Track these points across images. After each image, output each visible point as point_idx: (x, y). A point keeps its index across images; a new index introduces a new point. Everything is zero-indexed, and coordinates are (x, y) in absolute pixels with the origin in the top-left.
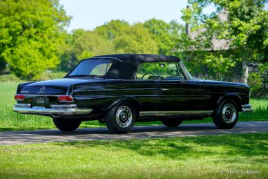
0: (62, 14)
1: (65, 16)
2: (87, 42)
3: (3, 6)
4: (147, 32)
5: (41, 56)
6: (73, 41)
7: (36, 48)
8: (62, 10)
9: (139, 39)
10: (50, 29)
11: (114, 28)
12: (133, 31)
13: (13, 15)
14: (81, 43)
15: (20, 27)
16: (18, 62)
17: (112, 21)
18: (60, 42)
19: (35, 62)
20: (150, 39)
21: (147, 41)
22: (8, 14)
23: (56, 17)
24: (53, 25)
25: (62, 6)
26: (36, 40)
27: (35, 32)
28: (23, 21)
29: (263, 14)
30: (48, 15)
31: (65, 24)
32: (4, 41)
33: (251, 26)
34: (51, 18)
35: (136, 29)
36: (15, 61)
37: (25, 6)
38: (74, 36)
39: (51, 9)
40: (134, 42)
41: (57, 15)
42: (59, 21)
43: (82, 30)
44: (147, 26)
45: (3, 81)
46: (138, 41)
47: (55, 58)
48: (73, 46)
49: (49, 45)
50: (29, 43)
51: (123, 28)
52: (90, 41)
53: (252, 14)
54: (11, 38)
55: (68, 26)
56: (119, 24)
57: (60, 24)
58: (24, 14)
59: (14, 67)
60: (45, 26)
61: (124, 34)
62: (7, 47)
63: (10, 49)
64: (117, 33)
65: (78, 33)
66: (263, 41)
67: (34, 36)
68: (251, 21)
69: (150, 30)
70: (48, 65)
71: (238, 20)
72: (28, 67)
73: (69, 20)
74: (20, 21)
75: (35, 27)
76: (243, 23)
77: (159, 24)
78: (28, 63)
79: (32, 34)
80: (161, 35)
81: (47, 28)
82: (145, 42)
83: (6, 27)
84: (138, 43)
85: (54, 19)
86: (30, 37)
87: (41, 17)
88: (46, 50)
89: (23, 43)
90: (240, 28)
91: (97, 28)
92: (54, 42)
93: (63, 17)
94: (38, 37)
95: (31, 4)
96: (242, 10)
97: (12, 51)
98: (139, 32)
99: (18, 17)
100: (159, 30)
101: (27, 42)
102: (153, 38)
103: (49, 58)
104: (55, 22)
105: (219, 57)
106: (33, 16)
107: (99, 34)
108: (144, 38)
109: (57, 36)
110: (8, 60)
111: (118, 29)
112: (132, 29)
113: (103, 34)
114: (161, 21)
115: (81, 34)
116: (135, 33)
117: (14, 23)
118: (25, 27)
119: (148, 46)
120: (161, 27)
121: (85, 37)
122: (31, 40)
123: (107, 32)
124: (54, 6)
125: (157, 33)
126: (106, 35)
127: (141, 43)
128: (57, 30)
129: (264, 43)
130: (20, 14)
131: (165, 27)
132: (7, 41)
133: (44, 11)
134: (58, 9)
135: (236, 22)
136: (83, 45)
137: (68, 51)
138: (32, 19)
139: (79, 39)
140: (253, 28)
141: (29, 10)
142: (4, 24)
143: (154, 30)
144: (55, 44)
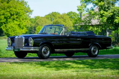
0: (29, 9)
1: (30, 10)
2: (41, 22)
3: (2, 5)
4: (68, 18)
5: (19, 28)
6: (35, 21)
7: (16, 24)
8: (29, 7)
9: (65, 21)
10: (23, 16)
11: (53, 16)
12: (62, 17)
13: (6, 9)
14: (39, 22)
15: (10, 15)
16: (8, 31)
17: (53, 13)
18: (28, 22)
19: (16, 31)
20: (70, 20)
21: (68, 21)
22: (4, 9)
23: (26, 10)
24: (25, 14)
25: (29, 6)
26: (17, 21)
27: (16, 17)
28: (11, 12)
29: (114, 8)
30: (22, 10)
31: (30, 13)
32: (2, 21)
33: (108, 14)
34: (23, 11)
35: (63, 16)
36: (7, 30)
37: (12, 5)
38: (35, 19)
39: (23, 6)
40: (63, 22)
41: (26, 9)
42: (27, 12)
43: (39, 17)
44: (69, 15)
45: (1, 39)
46: (64, 21)
47: (25, 29)
48: (35, 24)
49: (23, 23)
50: (13, 22)
51: (58, 16)
52: (43, 21)
53: (109, 8)
54: (5, 20)
55: (31, 14)
56: (56, 14)
57: (27, 14)
58: (11, 9)
59: (7, 33)
60: (21, 14)
61: (58, 18)
62: (3, 24)
63: (5, 25)
64: (55, 18)
65: (37, 18)
66: (114, 20)
67: (16, 19)
68: (109, 11)
69: (70, 16)
70: (22, 32)
71: (103, 11)
72: (13, 33)
73: (32, 11)
74: (9, 12)
75: (16, 15)
76: (105, 12)
77: (74, 14)
78: (13, 31)
79: (15, 18)
80: (74, 19)
81: (22, 15)
82: (67, 22)
83: (3, 15)
84: (64, 22)
85: (25, 11)
86: (14, 19)
87: (19, 10)
88: (21, 25)
89: (11, 22)
90: (104, 14)
91: (46, 15)
92: (25, 22)
93: (29, 10)
94: (18, 19)
95: (14, 5)
96: (105, 6)
97: (6, 26)
98: (64, 17)
99: (8, 10)
100: (74, 17)
101: (12, 22)
102: (71, 20)
103: (22, 29)
104: (25, 12)
105: (94, 28)
106: (15, 10)
107: (47, 18)
108: (67, 20)
109: (26, 19)
110: (4, 30)
111: (55, 16)
112: (61, 16)
113: (48, 18)
114: (75, 13)
115: (38, 18)
116: (63, 18)
117: (7, 13)
118: (11, 15)
119: (69, 24)
120: (75, 15)
121: (40, 20)
122: (14, 21)
123: (50, 18)
124: (25, 5)
125: (73, 18)
126: (50, 19)
127: (66, 22)
128: (26, 16)
129: (115, 21)
130: (9, 9)
131: (76, 15)
132: (4, 21)
133: (20, 7)
134: (27, 7)
135: (102, 12)
136: (39, 23)
137: (33, 26)
138: (15, 11)
139: (37, 20)
140: (109, 15)
141: (13, 7)
142: (2, 14)
143: (71, 16)
144: (25, 23)
